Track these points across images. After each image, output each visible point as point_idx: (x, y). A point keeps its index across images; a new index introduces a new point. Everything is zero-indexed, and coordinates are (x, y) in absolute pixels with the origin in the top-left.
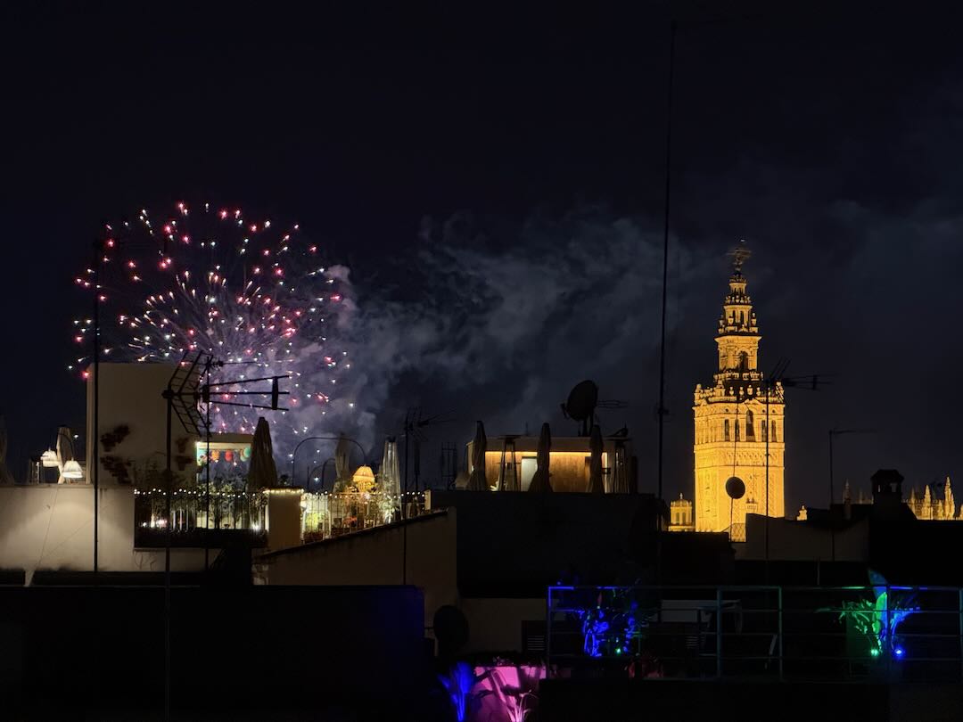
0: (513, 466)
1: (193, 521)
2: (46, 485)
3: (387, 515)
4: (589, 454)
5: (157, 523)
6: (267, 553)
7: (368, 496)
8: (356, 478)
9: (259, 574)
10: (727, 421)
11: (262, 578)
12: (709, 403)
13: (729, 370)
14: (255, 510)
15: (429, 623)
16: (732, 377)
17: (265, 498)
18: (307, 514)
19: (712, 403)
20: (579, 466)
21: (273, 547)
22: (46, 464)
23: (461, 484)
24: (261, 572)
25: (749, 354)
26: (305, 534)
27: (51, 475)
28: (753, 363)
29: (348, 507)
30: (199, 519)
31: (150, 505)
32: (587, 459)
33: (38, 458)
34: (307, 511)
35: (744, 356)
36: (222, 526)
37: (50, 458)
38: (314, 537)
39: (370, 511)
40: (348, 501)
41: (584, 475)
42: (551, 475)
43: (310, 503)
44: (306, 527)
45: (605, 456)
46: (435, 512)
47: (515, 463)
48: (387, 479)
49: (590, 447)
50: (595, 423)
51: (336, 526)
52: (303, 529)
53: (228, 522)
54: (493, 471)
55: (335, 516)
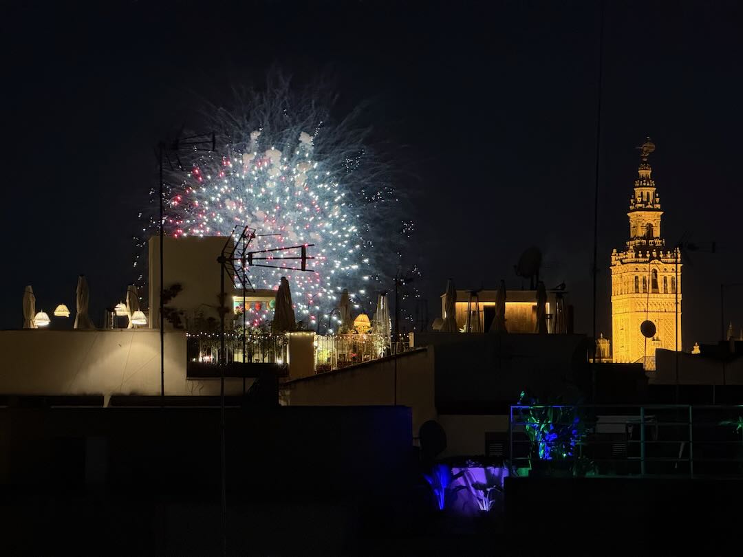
0: (477, 313)
1: (231, 357)
2: (120, 329)
3: (380, 351)
4: (536, 304)
5: (204, 358)
6: (288, 381)
7: (365, 337)
8: (357, 323)
9: (282, 397)
10: (636, 277)
11: (285, 400)
12: (623, 263)
13: (638, 238)
14: (279, 349)
15: (415, 434)
16: (641, 243)
17: (287, 339)
18: (319, 351)
19: (625, 263)
20: (527, 314)
21: (293, 376)
22: (119, 313)
23: (437, 327)
24: (285, 395)
25: (654, 225)
26: (317, 366)
27: (123, 322)
28: (657, 232)
29: (350, 346)
30: (236, 356)
31: (199, 345)
32: (534, 307)
33: (112, 309)
34: (319, 349)
35: (650, 227)
36: (254, 361)
37: (122, 310)
38: (324, 368)
39: (367, 348)
40: (350, 341)
41: (532, 320)
42: (506, 320)
43: (321, 342)
44: (318, 361)
45: (548, 304)
46: (418, 349)
47: (478, 311)
48: (380, 324)
49: (537, 298)
50: (540, 279)
51: (341, 360)
52: (316, 362)
53: (257, 357)
54: (461, 317)
55: (340, 352)
